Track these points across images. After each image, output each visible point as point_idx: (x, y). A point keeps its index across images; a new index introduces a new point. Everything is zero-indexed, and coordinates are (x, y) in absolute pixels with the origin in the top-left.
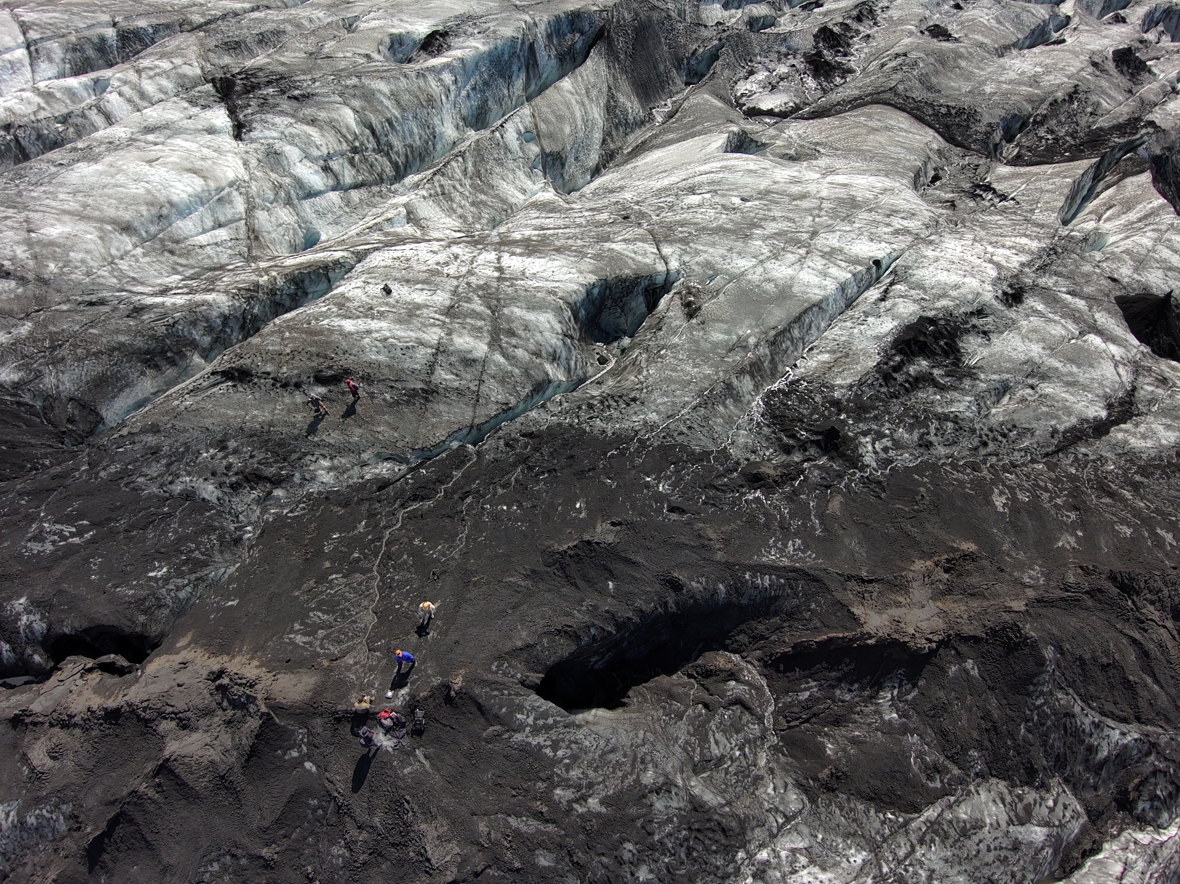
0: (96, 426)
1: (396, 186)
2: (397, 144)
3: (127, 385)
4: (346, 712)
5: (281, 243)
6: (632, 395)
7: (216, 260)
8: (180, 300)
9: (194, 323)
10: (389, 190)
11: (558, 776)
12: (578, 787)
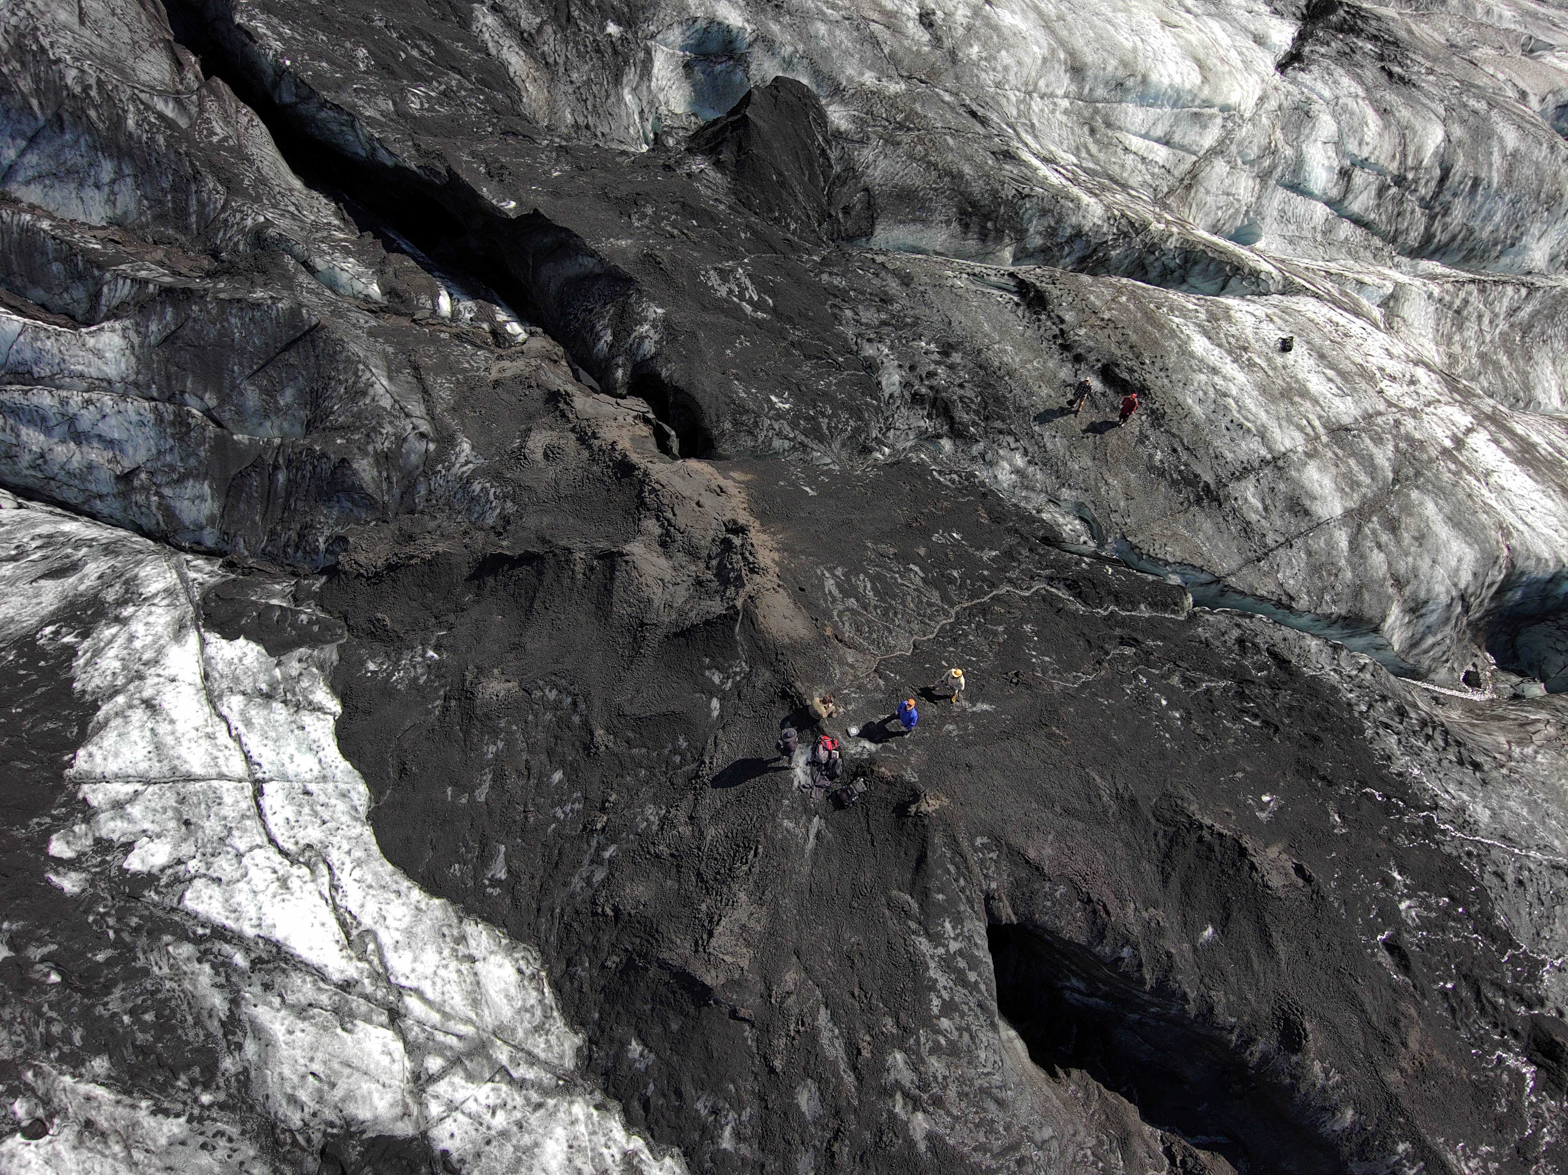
0: (860, 236)
1: (1405, 260)
2: (1458, 214)
3: (923, 221)
4: (799, 696)
5: (1207, 215)
6: (1480, 759)
7: (1125, 175)
8: (1055, 179)
9: (1044, 212)
10: (1392, 258)
11: (918, 1041)
12: (924, 1086)
